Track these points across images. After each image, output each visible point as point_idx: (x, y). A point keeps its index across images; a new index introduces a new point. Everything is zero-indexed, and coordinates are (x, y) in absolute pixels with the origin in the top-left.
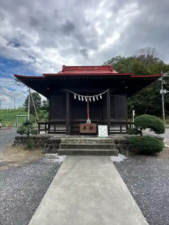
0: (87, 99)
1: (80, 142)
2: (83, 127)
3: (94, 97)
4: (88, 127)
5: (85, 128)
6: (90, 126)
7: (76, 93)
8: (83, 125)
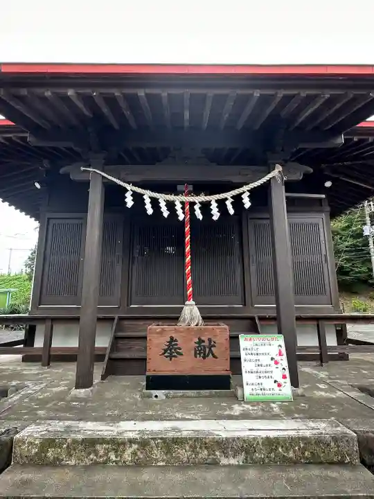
0: (183, 208)
1: (134, 454)
2: (163, 341)
3: (217, 201)
4: (187, 346)
5: (172, 350)
6: (201, 341)
7: (135, 184)
8: (162, 332)
